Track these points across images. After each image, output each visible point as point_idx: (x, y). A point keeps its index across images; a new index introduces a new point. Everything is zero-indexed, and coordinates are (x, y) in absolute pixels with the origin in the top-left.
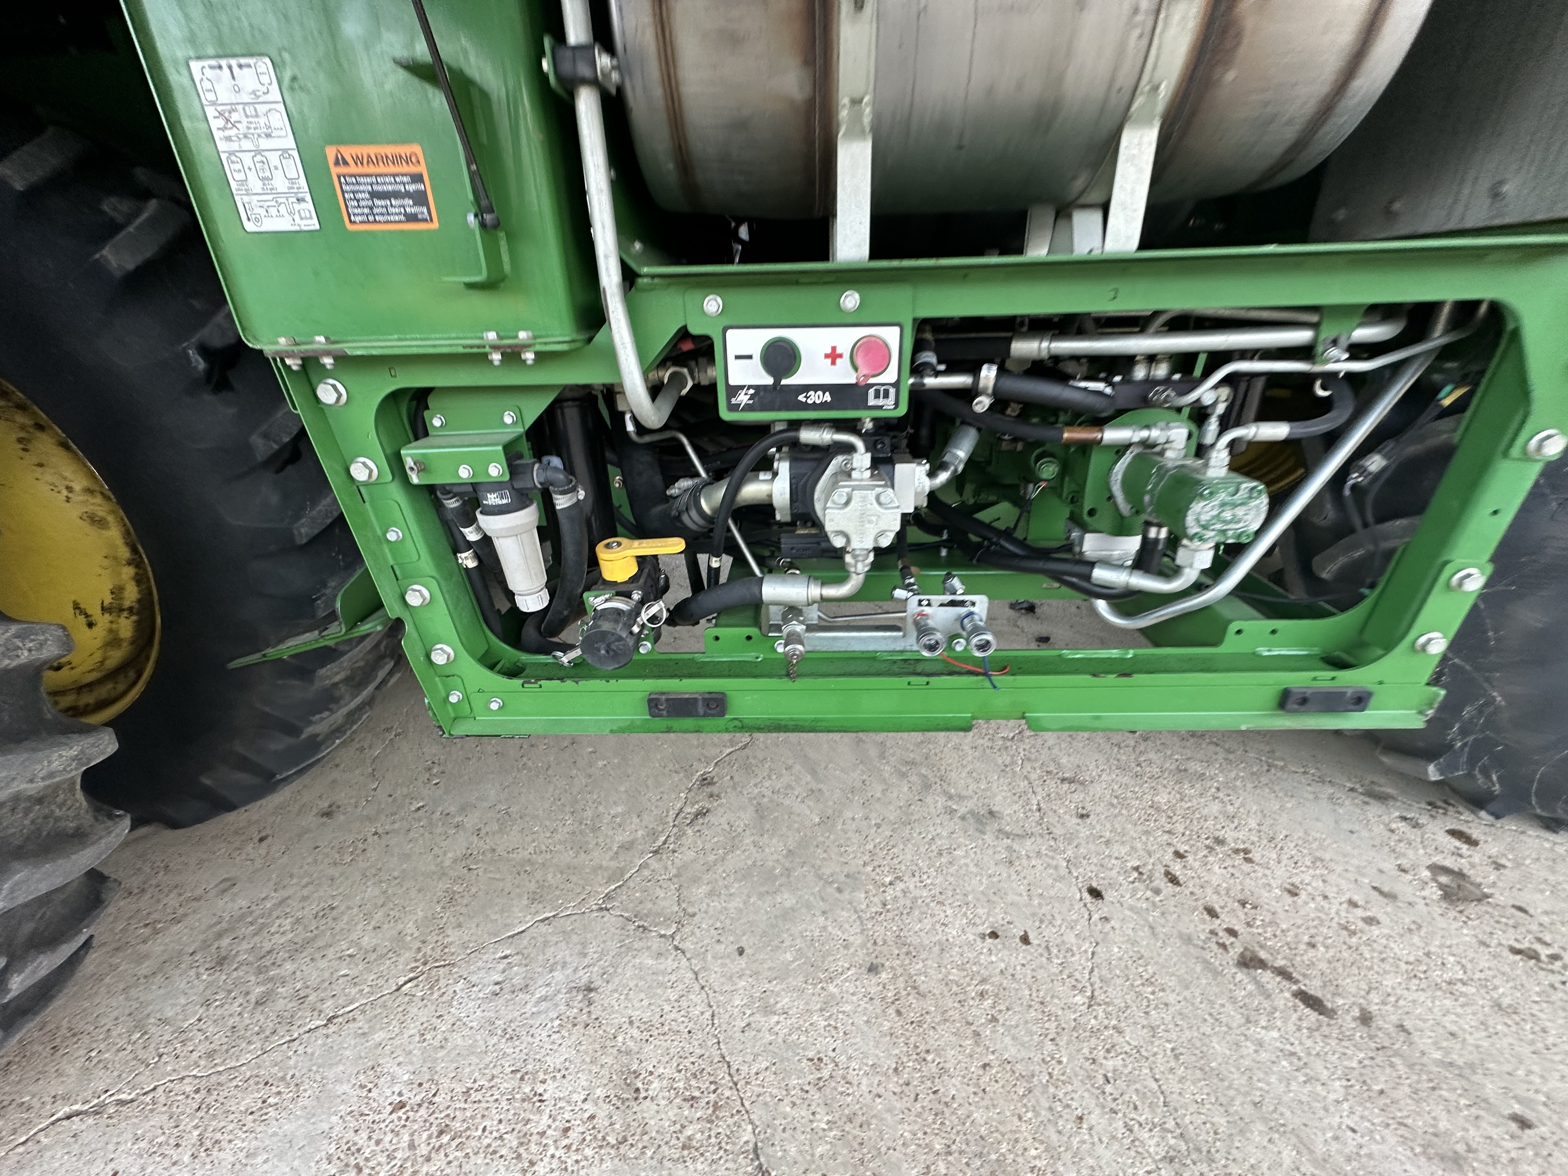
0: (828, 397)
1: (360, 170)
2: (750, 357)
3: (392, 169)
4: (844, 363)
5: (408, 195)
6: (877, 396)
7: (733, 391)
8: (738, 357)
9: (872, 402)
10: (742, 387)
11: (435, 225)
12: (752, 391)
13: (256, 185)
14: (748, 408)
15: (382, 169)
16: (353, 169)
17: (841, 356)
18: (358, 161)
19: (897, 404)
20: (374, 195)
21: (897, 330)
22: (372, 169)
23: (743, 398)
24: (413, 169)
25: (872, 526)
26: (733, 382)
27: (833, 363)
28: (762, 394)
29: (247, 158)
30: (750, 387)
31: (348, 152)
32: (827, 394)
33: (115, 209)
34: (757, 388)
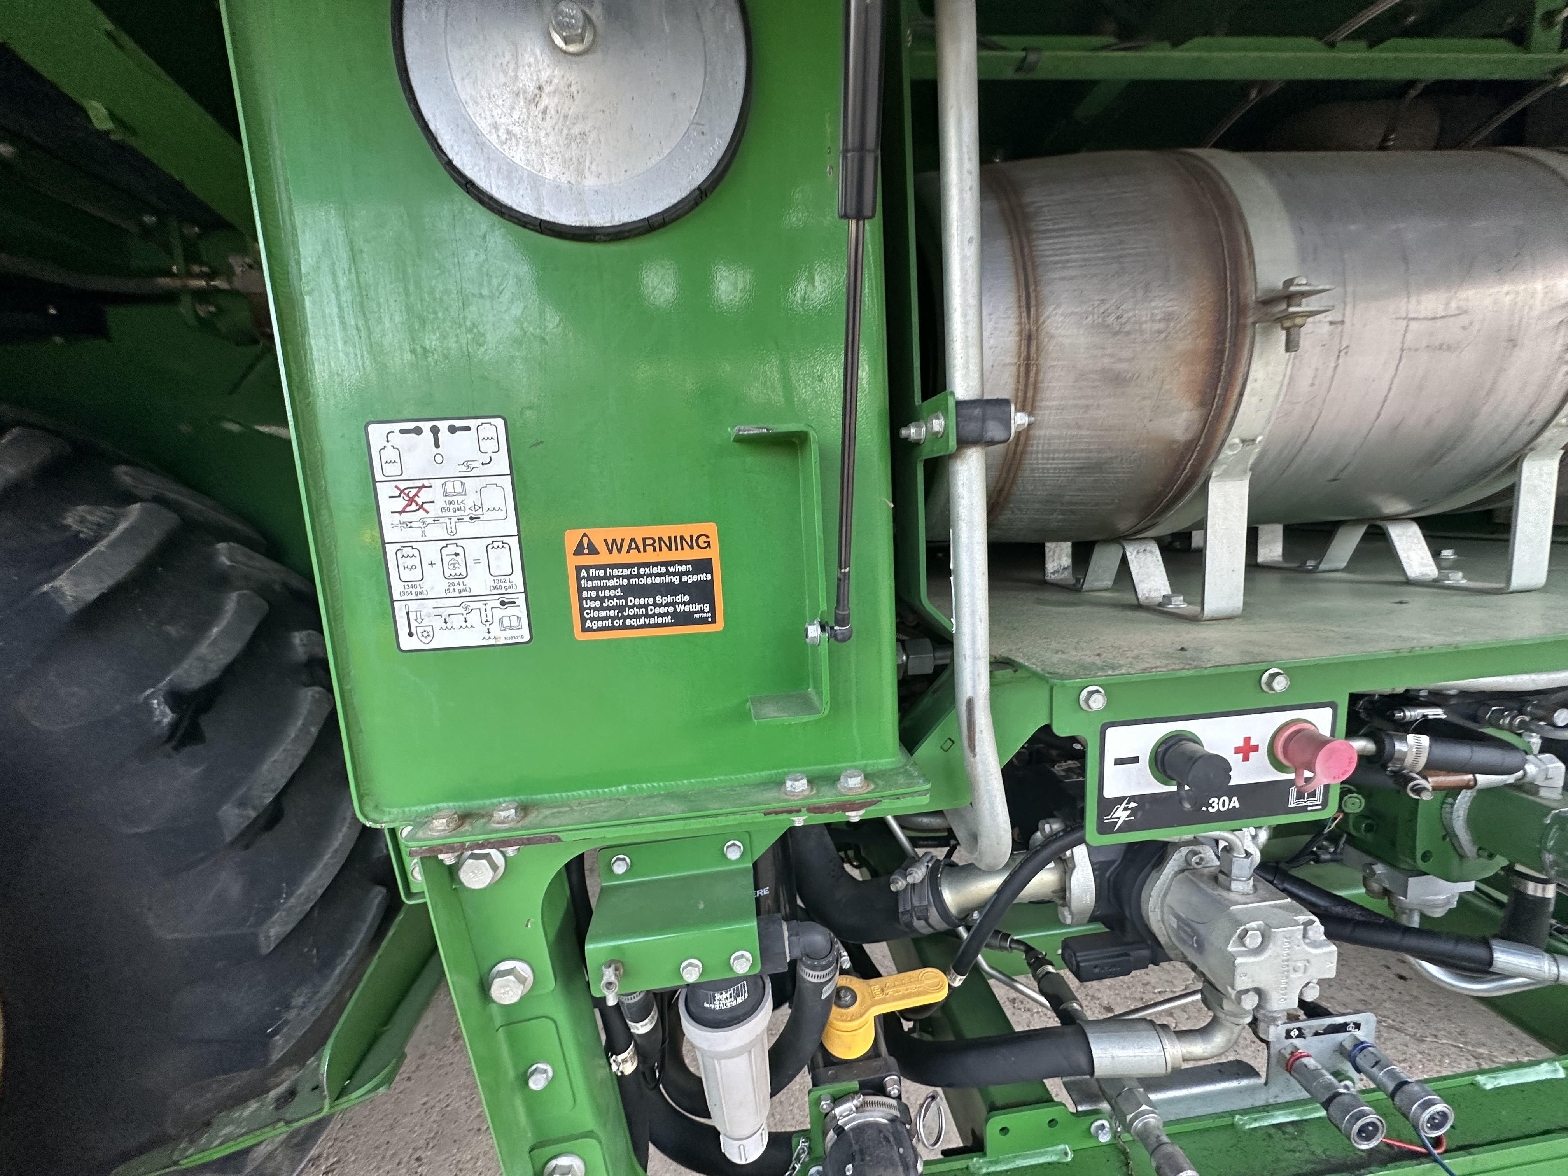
0: (1235, 803)
1: (616, 558)
2: (1135, 760)
3: (666, 555)
4: (1260, 758)
5: (683, 588)
6: (1300, 796)
7: (1107, 805)
8: (1119, 762)
9: (1293, 802)
10: (1119, 801)
11: (719, 626)
12: (1133, 805)
13: (435, 583)
14: (1128, 827)
15: (650, 556)
16: (603, 558)
17: (1256, 748)
18: (613, 546)
19: (1325, 804)
20: (630, 591)
21: (1329, 711)
22: (634, 557)
23: (1121, 815)
24: (697, 554)
25: (1299, 975)
26: (1108, 794)
27: (1246, 759)
28: (1147, 806)
29: (430, 552)
30: (1132, 799)
31: (598, 536)
32: (1235, 799)
33: (83, 521)
34: (1141, 799)
